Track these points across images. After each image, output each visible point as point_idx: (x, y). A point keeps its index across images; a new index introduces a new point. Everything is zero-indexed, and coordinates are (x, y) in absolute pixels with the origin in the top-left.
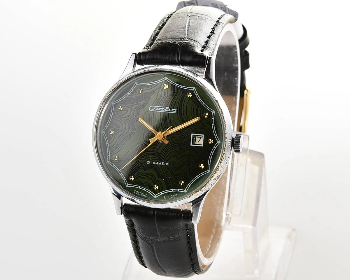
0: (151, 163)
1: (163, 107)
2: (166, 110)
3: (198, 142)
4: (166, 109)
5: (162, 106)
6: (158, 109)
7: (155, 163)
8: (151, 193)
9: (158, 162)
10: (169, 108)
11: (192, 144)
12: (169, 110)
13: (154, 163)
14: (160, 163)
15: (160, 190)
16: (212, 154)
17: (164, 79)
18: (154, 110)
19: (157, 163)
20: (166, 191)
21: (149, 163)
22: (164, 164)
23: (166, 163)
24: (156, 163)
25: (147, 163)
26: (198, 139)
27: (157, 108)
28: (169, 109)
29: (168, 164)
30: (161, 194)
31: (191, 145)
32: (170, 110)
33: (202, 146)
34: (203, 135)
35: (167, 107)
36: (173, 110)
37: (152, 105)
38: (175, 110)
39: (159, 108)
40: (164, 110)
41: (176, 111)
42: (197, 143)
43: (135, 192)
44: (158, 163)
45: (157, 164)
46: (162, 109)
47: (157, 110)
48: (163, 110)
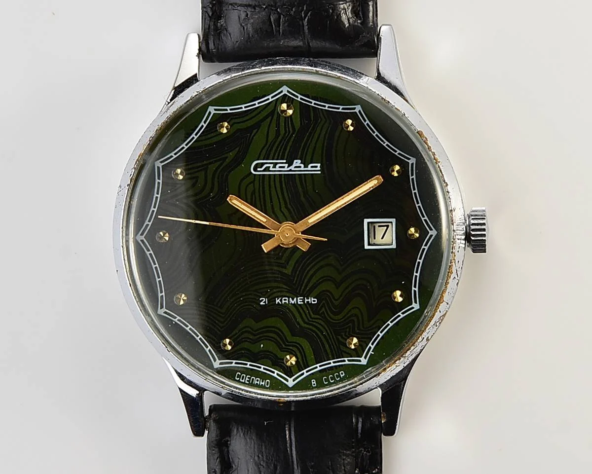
0: (272, 301)
1: (285, 161)
2: (295, 167)
3: (382, 238)
4: (294, 165)
5: (283, 159)
6: (274, 167)
7: (281, 300)
8: (278, 374)
9: (287, 298)
10: (301, 163)
11: (369, 244)
12: (300, 167)
13: (278, 301)
14: (293, 300)
15: (300, 366)
16: (419, 263)
17: (282, 92)
18: (264, 171)
19: (285, 300)
20: (316, 367)
21: (265, 302)
22: (303, 301)
23: (308, 299)
24: (283, 301)
25: (262, 303)
26: (380, 231)
27: (272, 166)
28: (302, 166)
29: (314, 301)
30: (303, 374)
31: (367, 247)
32: (305, 167)
33: (394, 246)
34: (394, 220)
35: (295, 161)
36: (312, 167)
37: (258, 160)
38: (316, 167)
39: (277, 163)
40: (289, 169)
41: (319, 168)
42: (378, 240)
43: (239, 377)
44: (289, 301)
45: (287, 302)
46: (284, 167)
47: (271, 169)
48: (286, 169)
